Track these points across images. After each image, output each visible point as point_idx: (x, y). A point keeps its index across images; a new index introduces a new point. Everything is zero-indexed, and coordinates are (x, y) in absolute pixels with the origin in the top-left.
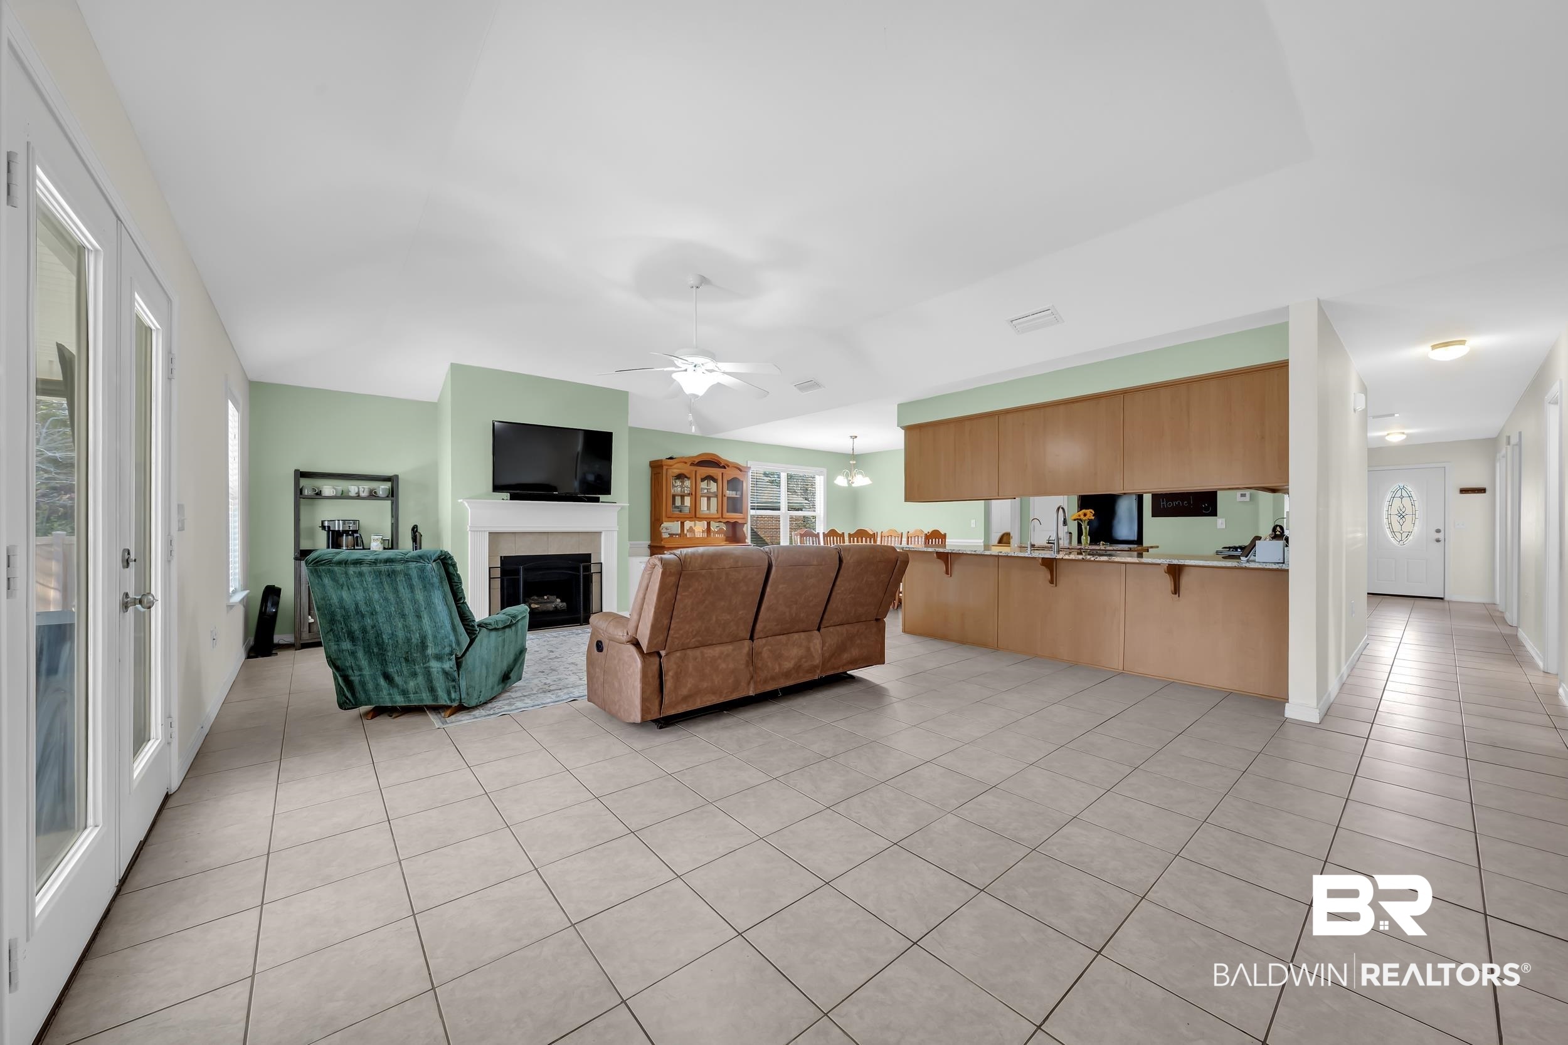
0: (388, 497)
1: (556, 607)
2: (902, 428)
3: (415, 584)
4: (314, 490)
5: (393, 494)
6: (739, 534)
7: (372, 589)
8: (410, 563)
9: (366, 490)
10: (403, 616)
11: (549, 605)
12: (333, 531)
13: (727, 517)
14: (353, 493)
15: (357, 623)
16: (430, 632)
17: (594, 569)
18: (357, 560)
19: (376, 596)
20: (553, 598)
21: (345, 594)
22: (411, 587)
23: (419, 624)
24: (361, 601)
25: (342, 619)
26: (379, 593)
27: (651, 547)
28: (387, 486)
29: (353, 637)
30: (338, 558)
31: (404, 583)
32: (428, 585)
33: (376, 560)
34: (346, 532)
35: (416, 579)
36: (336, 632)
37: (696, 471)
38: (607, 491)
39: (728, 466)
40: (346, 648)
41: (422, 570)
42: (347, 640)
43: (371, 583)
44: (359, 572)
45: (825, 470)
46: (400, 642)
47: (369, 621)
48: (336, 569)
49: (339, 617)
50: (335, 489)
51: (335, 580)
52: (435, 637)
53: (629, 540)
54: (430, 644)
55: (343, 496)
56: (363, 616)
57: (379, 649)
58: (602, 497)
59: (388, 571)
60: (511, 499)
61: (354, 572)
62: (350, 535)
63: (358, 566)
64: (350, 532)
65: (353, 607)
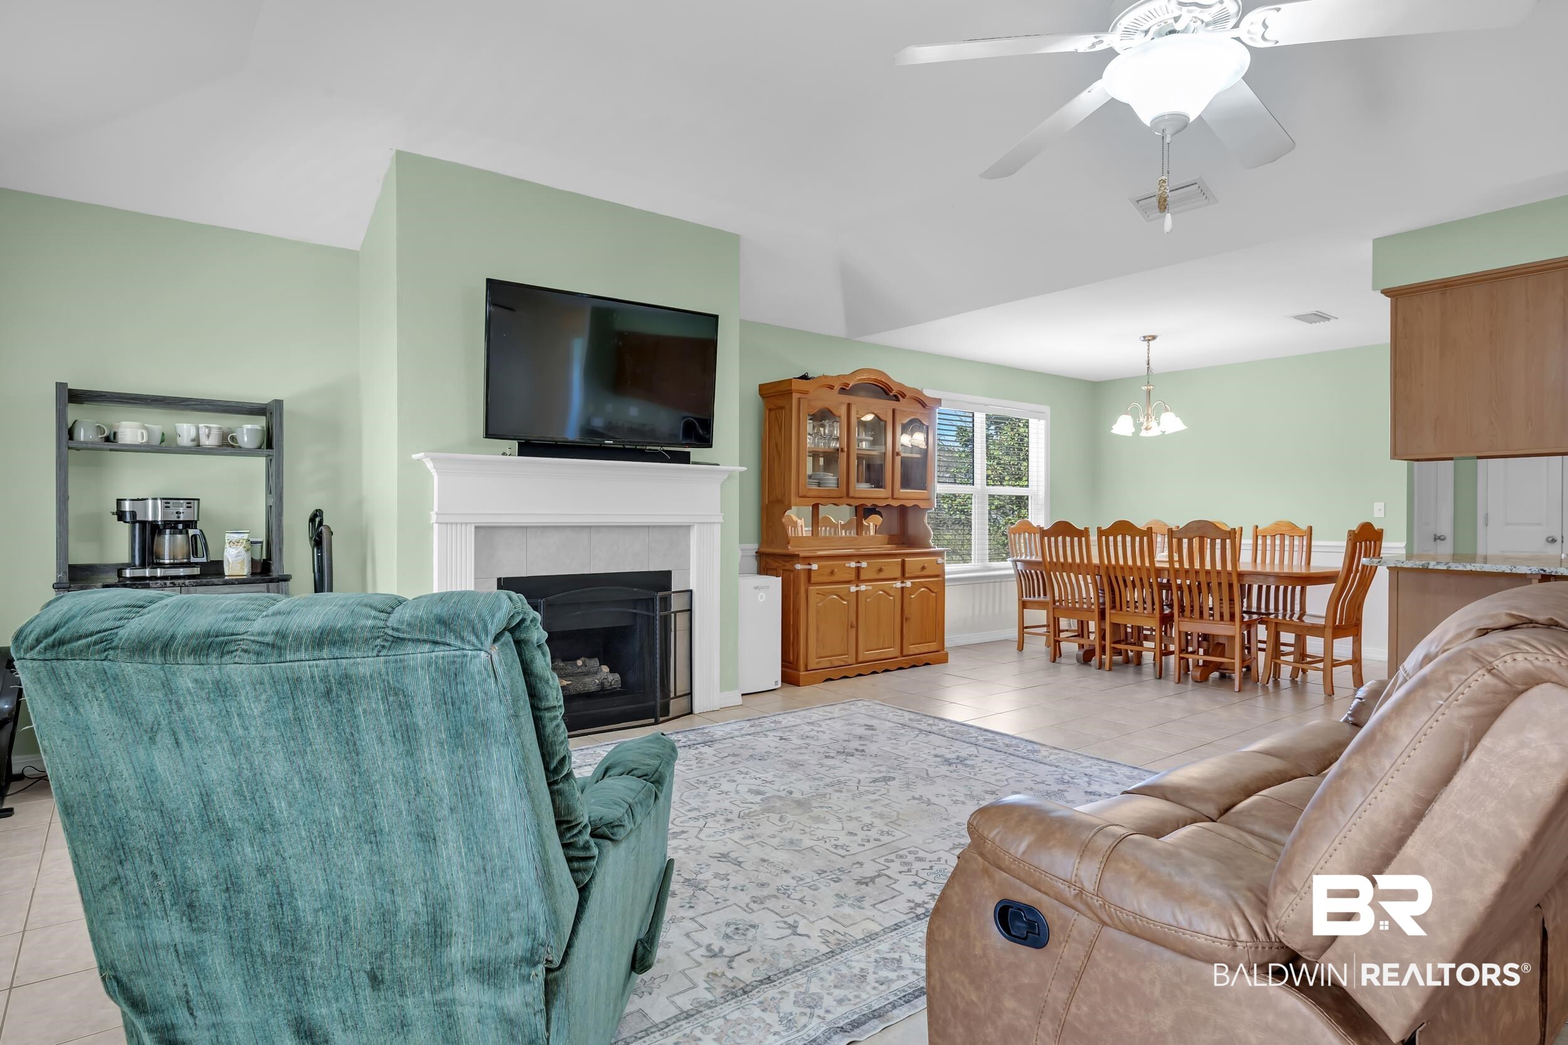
0: (260, 448)
1: (602, 684)
2: (1386, 292)
3: (421, 723)
4: (100, 429)
5: (269, 442)
6: (911, 530)
7: (264, 742)
8: (410, 648)
9: (215, 433)
10: (373, 835)
11: (587, 680)
12: (143, 523)
13: (901, 496)
14: (185, 440)
15: (208, 859)
16: (462, 889)
17: (677, 603)
18: (207, 635)
19: (278, 768)
20: (595, 662)
21: (163, 760)
22: (408, 736)
23: (425, 863)
24: (221, 784)
25: (153, 845)
26: (290, 757)
27: (760, 555)
28: (258, 424)
29: (191, 906)
30: (135, 627)
31: (384, 721)
32: (467, 729)
33: (281, 634)
34: (172, 526)
35: (428, 709)
36: (133, 888)
37: (849, 405)
38: (705, 441)
39: (904, 396)
40: (166, 939)
41: (453, 673)
42: (173, 915)
43: (260, 721)
44: (217, 683)
45: (1047, 409)
46: (358, 921)
47: (247, 853)
48: (129, 668)
49: (139, 840)
50: (146, 429)
51: (126, 710)
52: (480, 904)
53: (740, 542)
54: (459, 926)
55: (165, 446)
56: (228, 836)
57: (284, 944)
58: (696, 453)
59: (325, 679)
60: (519, 455)
61: (196, 681)
62: (181, 532)
63: (213, 659)
64: (180, 526)
65: (191, 806)
